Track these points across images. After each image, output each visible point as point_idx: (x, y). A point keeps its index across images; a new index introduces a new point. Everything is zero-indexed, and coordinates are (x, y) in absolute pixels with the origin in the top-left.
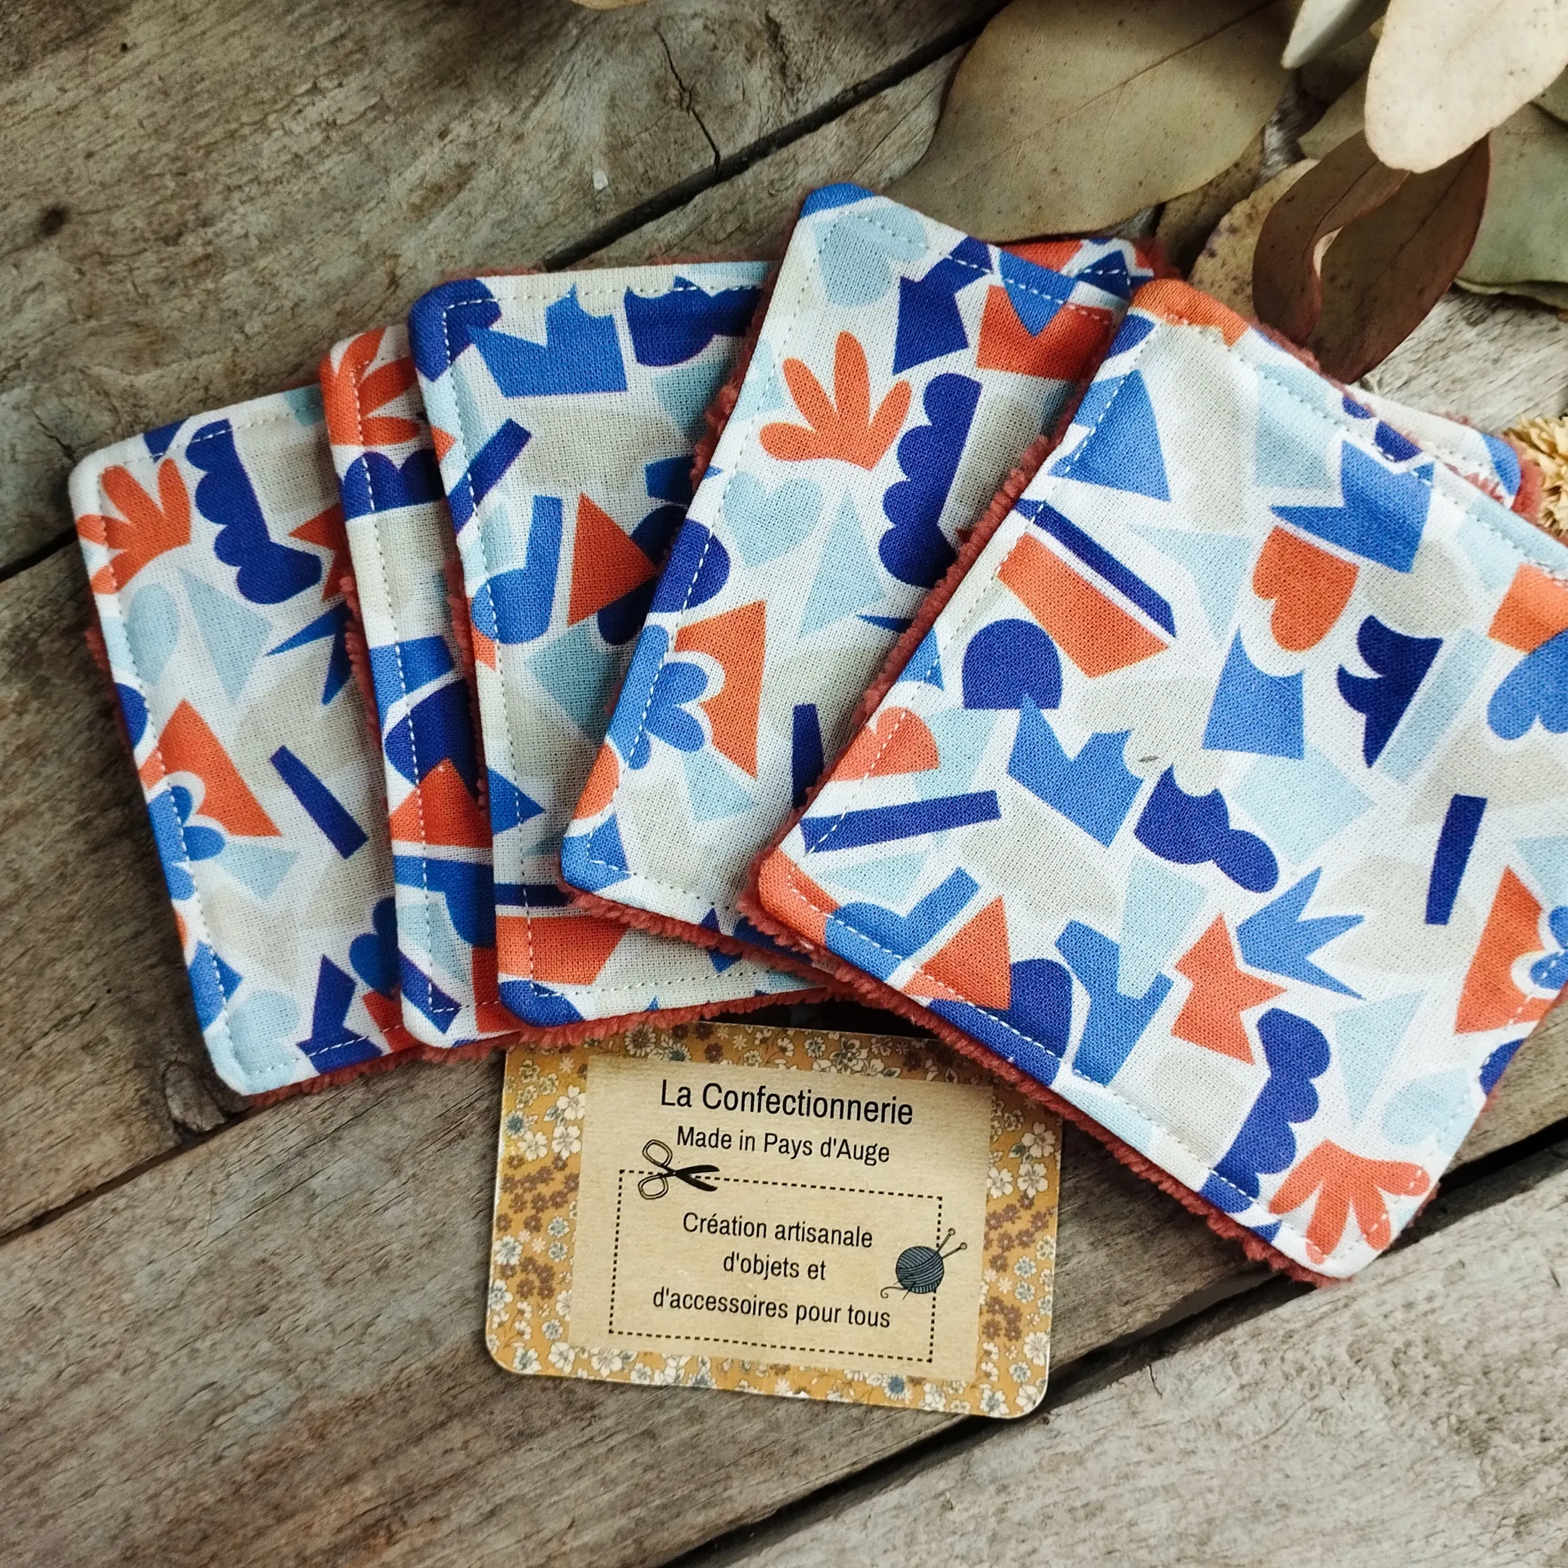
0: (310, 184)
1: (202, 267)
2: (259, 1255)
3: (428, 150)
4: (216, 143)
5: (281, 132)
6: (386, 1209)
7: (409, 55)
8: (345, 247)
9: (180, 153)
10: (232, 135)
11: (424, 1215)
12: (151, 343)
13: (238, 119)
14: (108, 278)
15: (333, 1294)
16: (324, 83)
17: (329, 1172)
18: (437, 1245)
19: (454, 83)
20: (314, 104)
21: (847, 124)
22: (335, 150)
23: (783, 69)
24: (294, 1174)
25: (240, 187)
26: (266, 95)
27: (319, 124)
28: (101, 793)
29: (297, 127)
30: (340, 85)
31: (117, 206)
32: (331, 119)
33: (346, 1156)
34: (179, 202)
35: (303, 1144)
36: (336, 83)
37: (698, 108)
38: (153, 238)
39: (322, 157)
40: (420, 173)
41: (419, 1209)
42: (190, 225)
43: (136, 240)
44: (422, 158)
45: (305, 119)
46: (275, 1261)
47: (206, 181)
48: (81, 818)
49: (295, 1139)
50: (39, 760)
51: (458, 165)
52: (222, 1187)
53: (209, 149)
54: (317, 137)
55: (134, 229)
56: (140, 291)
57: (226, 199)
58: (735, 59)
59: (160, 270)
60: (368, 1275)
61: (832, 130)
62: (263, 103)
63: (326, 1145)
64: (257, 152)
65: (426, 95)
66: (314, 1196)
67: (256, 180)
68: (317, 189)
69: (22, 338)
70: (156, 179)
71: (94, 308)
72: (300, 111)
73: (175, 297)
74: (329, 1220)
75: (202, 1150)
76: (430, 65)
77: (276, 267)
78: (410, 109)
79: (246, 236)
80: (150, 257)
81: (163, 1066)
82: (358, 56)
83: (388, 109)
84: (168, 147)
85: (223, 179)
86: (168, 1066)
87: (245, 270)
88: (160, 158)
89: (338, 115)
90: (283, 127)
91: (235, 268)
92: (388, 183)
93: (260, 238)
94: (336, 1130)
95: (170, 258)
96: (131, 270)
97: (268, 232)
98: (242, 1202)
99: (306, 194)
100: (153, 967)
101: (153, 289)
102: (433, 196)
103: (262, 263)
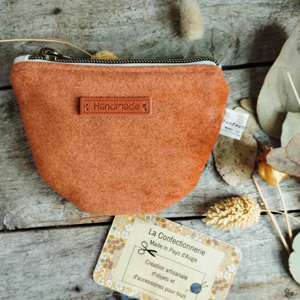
0: (119, 30)
1: (87, 37)
2: (10, 262)
3: (149, 34)
4: (102, 10)
5: (117, 15)
6: (43, 264)
7: (154, 10)
8: (121, 48)
9: (92, 9)
10: (106, 10)
11: (51, 269)
12: (69, 50)
13: (109, 7)
14: (64, 30)
15: (24, 278)
16: (132, 8)
17: (34, 251)
18: (51, 277)
19: (161, 21)
20: (127, 12)
21: (245, 71)
22: (128, 25)
23: (236, 52)
24: (25, 248)
25: (103, 23)
26: (118, 5)
27: (127, 17)
28: (16, 146)
29: (121, 16)
30: (135, 10)
31: (73, 15)
32: (130, 17)
33: (38, 249)
34: (88, 20)
35: (30, 243)
36: (135, 9)
37: (214, 52)
38: (78, 26)
39: (124, 25)
40: (145, 39)
41: (50, 267)
42: (88, 27)
43: (74, 24)
44: (147, 35)
45: (124, 14)
46: (14, 265)
47: (95, 18)
48: (9, 150)
49: (29, 241)
50: (5, 133)
51: (154, 41)
52: (9, 244)
53: (99, 11)
54: (125, 20)
55: (75, 22)
56: (71, 37)
57: (99, 25)
58: (226, 45)
59: (77, 34)
60: (33, 277)
61: (241, 71)
62: (116, 6)
63: (35, 245)
64: (110, 17)
65: (154, 21)
66: (28, 255)
67: (107, 23)
68: (120, 32)
69: (39, 35)
70: (85, 13)
71: (58, 36)
72: (124, 12)
73: (78, 42)
74: (29, 262)
75: (7, 234)
76: (158, 15)
77: (104, 45)
78: (149, 23)
79: (100, 35)
80: (76, 30)
81: (5, 212)
82: (142, 5)
83: (144, 21)
84: (90, 6)
85: (100, 19)
86: (7, 212)
87: (96, 43)
88: (87, 8)
89: (132, 17)
90: (118, 14)
91: (94, 41)
92: (137, 38)
93: (103, 37)
94: (39, 243)
95: (80, 32)
96: (70, 31)
97: (105, 37)
98: (11, 250)
99: (117, 32)
100: (12, 189)
101: (73, 38)
102: (146, 45)
103: (101, 43)
